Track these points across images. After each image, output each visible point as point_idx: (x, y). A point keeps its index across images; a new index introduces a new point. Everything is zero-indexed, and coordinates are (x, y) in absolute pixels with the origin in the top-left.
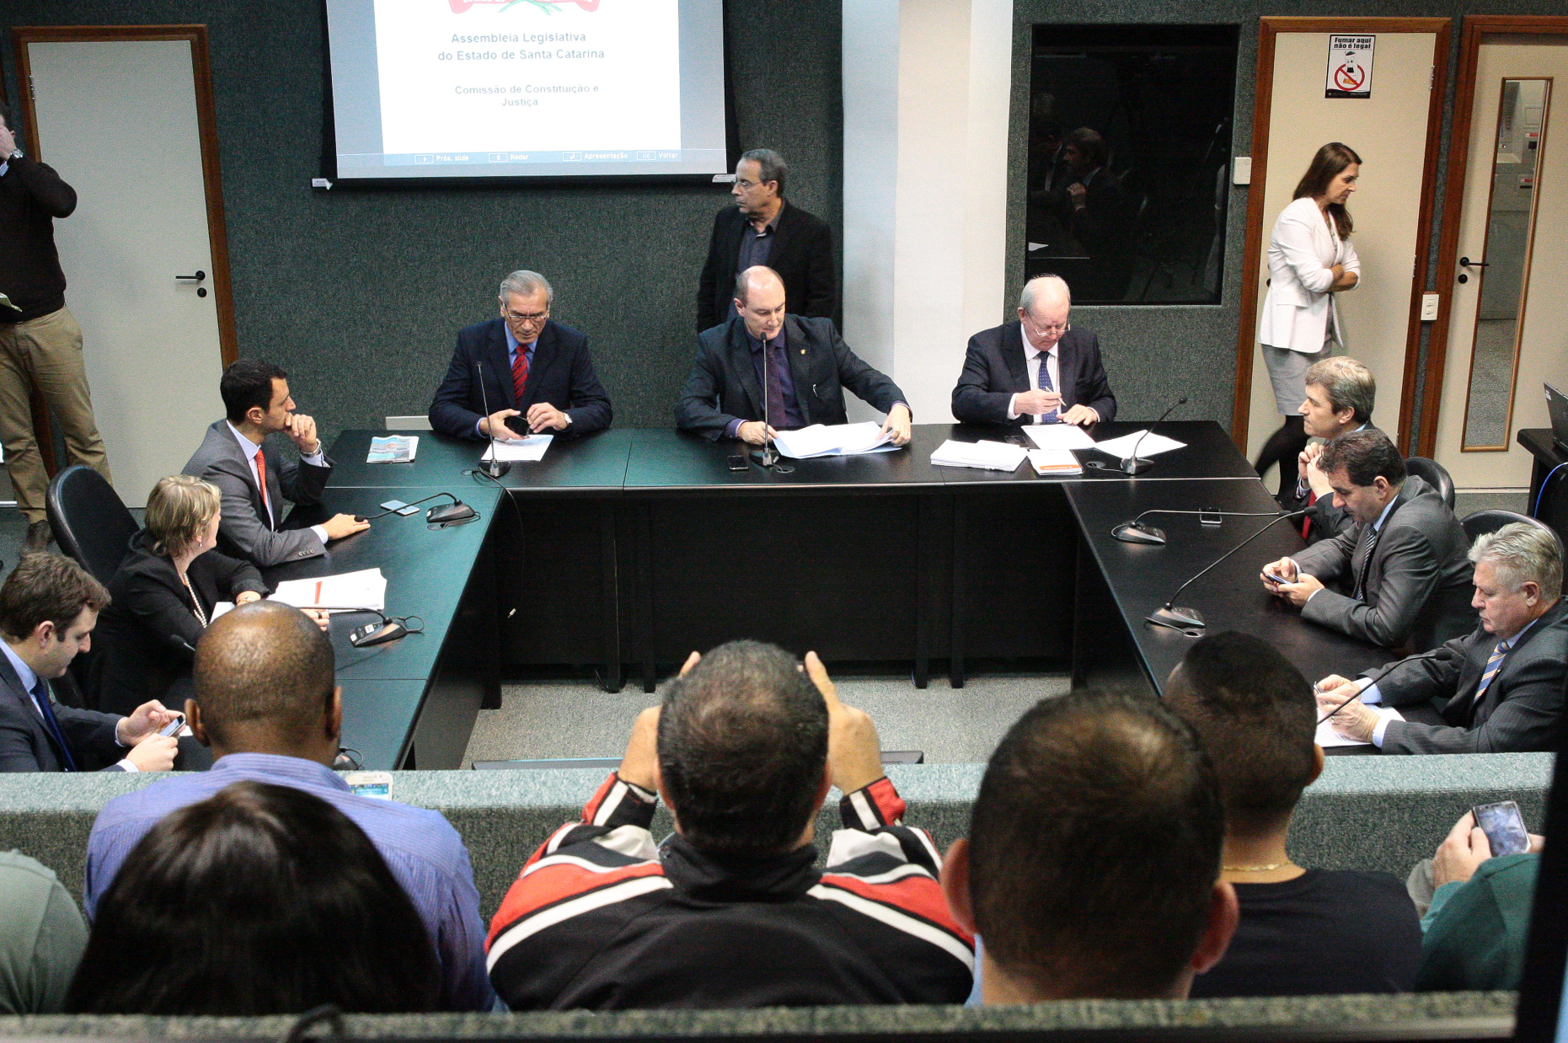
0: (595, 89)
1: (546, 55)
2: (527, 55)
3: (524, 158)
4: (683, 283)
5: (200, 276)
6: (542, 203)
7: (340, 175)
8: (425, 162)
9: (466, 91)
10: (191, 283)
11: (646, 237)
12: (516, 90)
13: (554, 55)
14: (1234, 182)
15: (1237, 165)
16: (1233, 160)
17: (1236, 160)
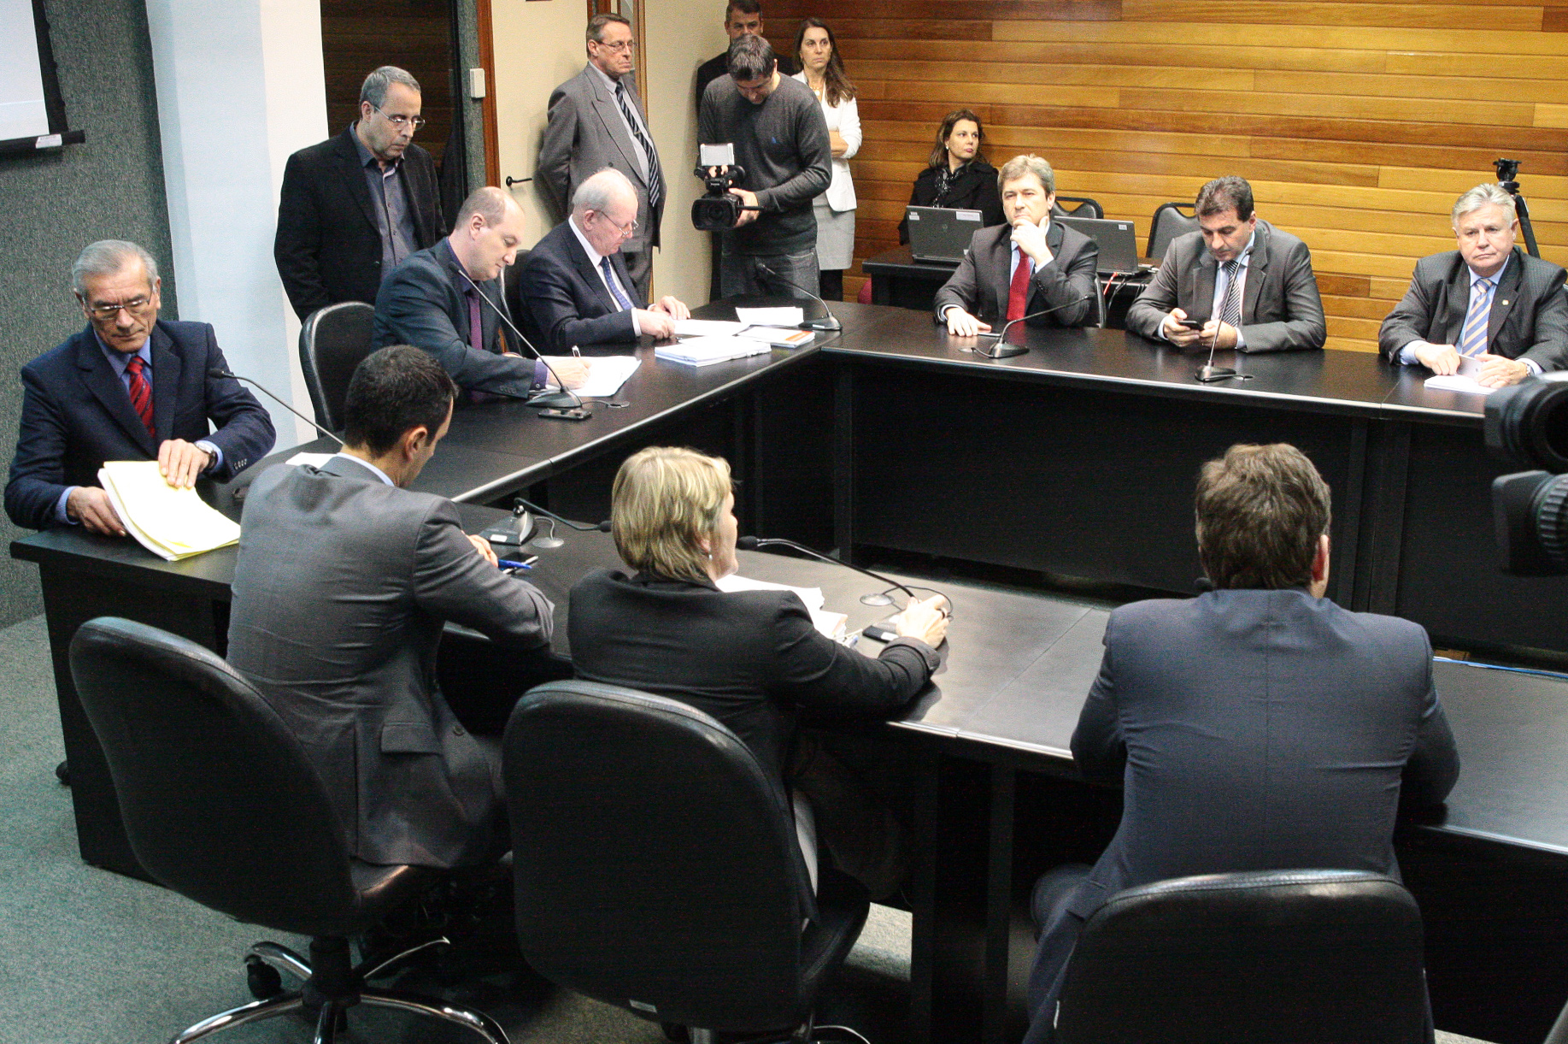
14: (472, 96)
15: (473, 78)
16: (468, 73)
17: (473, 73)
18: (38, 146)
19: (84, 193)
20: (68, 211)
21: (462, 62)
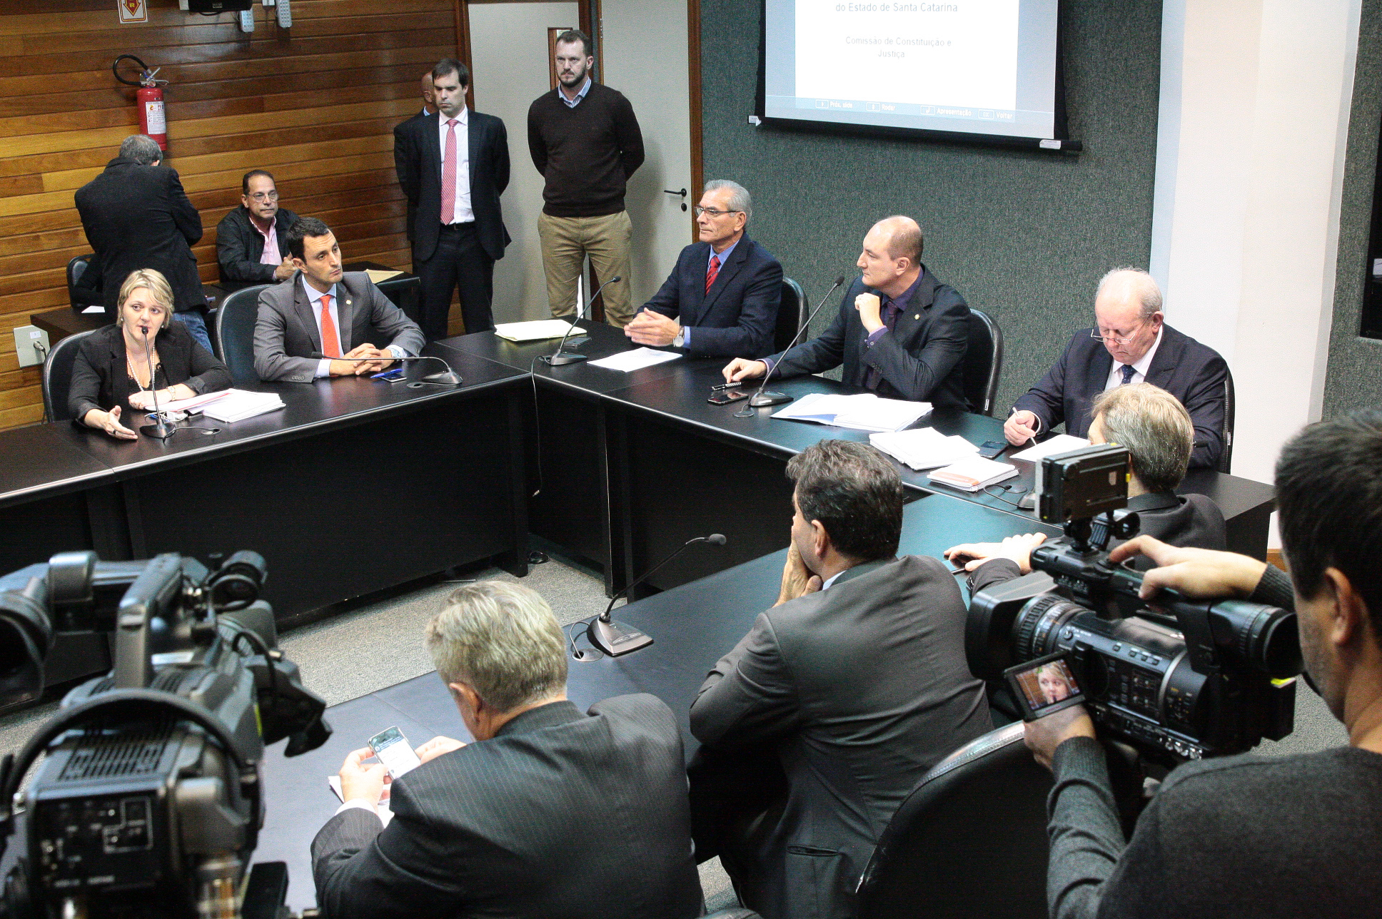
0: (949, 43)
1: (913, 7)
2: (899, 7)
3: (891, 108)
4: (1016, 251)
5: (683, 193)
6: (910, 155)
7: (767, 115)
8: (822, 107)
9: (853, 41)
10: (677, 198)
11: (989, 200)
12: (889, 42)
13: (919, 8)
18: (1041, 146)
19: (1092, 192)
20: (1076, 202)
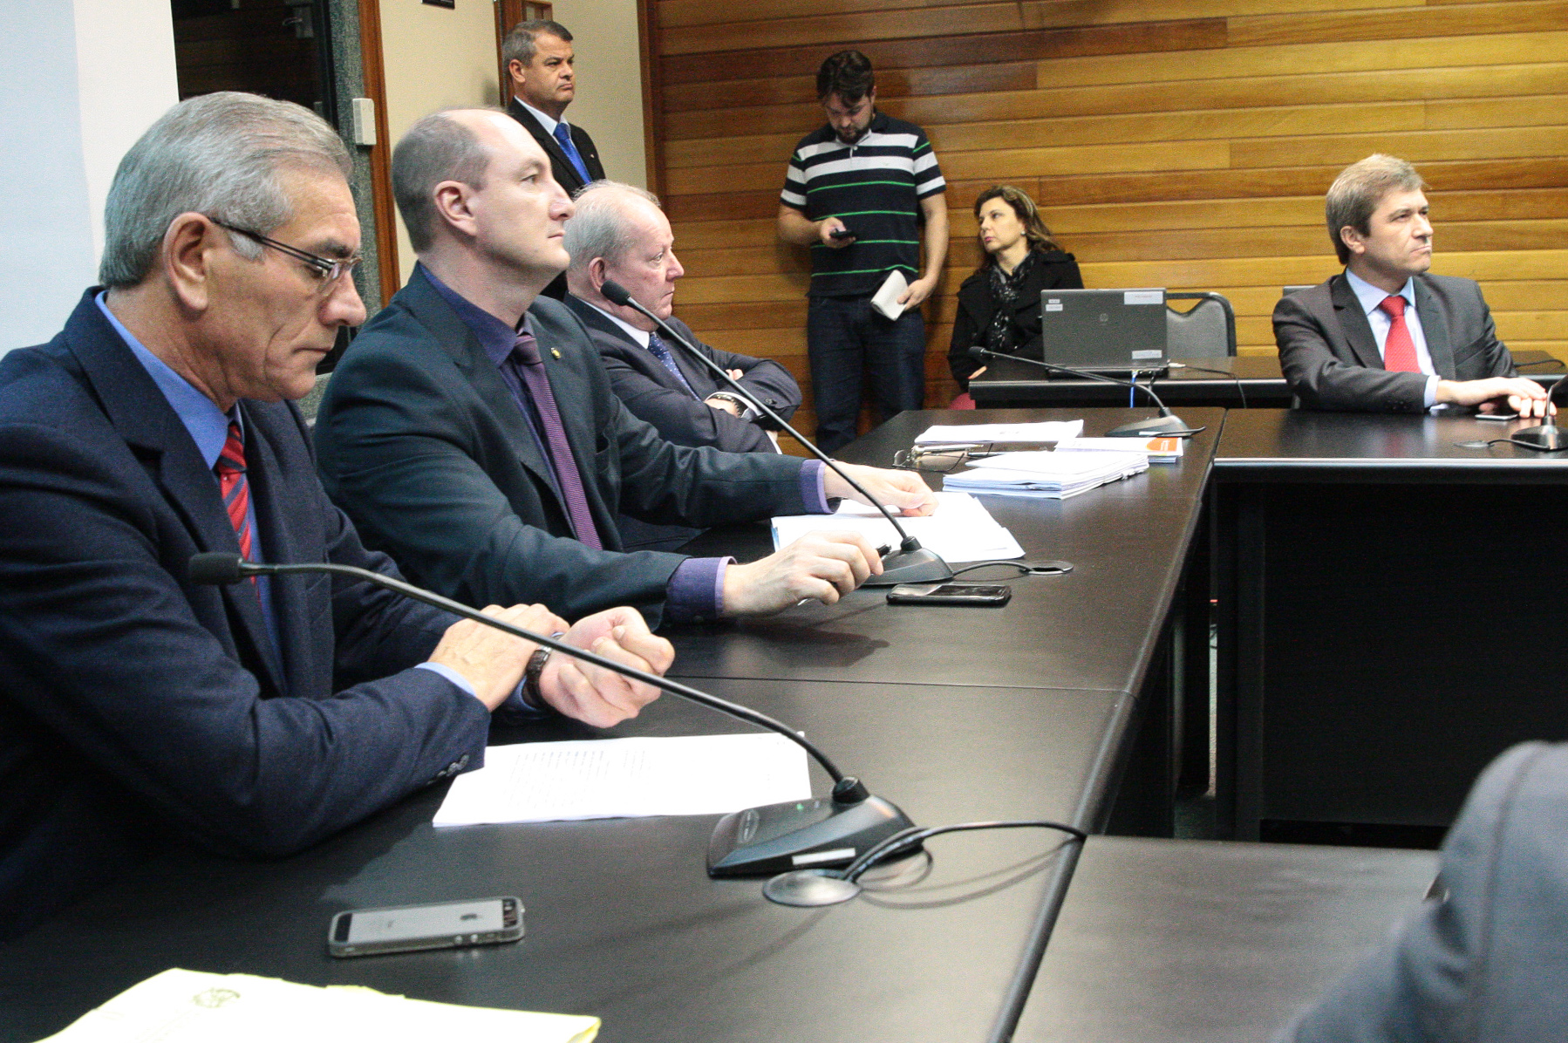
14: (357, 142)
15: (359, 114)
16: (349, 104)
17: (358, 104)
21: (339, 85)
